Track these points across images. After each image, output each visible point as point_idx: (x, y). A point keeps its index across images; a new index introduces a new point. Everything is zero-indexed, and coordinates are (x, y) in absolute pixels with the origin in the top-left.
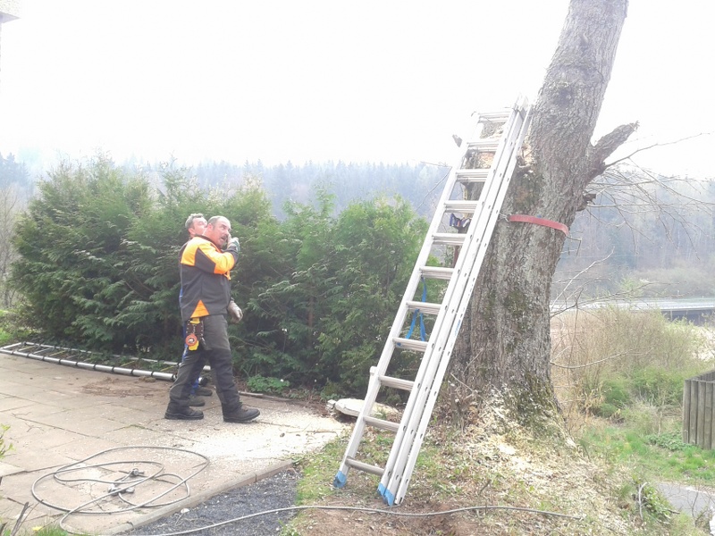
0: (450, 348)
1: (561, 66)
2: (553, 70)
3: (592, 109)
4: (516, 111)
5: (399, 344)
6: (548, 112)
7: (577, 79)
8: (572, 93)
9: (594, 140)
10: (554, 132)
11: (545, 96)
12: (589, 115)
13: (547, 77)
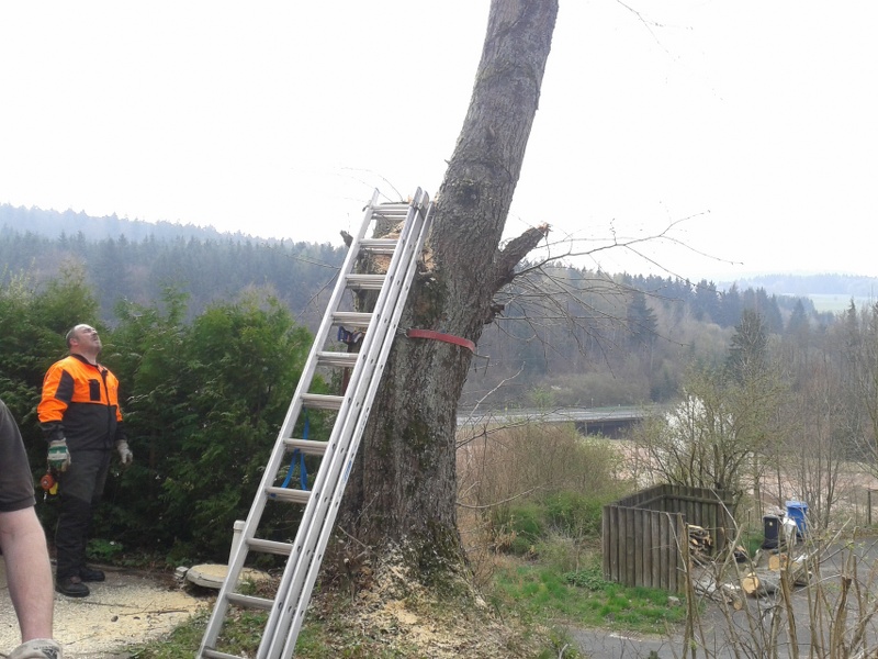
0: (337, 498)
1: (465, 161)
2: (456, 165)
3: (500, 211)
4: (415, 209)
5: (273, 495)
6: (451, 212)
7: (483, 176)
8: (477, 193)
9: (502, 247)
10: (458, 234)
11: (447, 193)
12: (496, 217)
13: (449, 173)
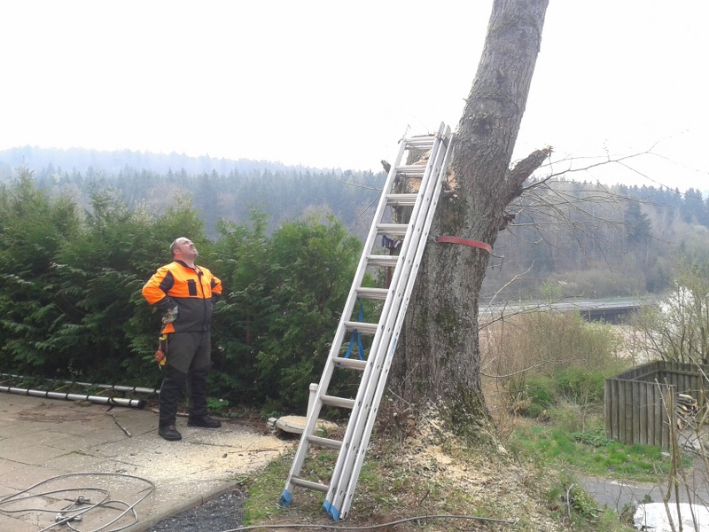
0: (387, 366)
1: (480, 98)
2: (472, 102)
3: (509, 138)
4: (440, 140)
5: (339, 363)
6: (469, 140)
7: (495, 110)
8: (490, 124)
9: (512, 167)
10: (475, 159)
11: (465, 125)
12: (507, 143)
13: (467, 109)
